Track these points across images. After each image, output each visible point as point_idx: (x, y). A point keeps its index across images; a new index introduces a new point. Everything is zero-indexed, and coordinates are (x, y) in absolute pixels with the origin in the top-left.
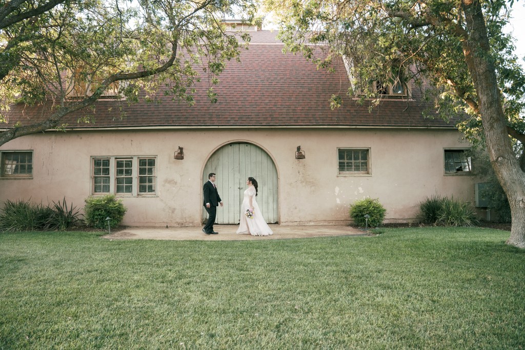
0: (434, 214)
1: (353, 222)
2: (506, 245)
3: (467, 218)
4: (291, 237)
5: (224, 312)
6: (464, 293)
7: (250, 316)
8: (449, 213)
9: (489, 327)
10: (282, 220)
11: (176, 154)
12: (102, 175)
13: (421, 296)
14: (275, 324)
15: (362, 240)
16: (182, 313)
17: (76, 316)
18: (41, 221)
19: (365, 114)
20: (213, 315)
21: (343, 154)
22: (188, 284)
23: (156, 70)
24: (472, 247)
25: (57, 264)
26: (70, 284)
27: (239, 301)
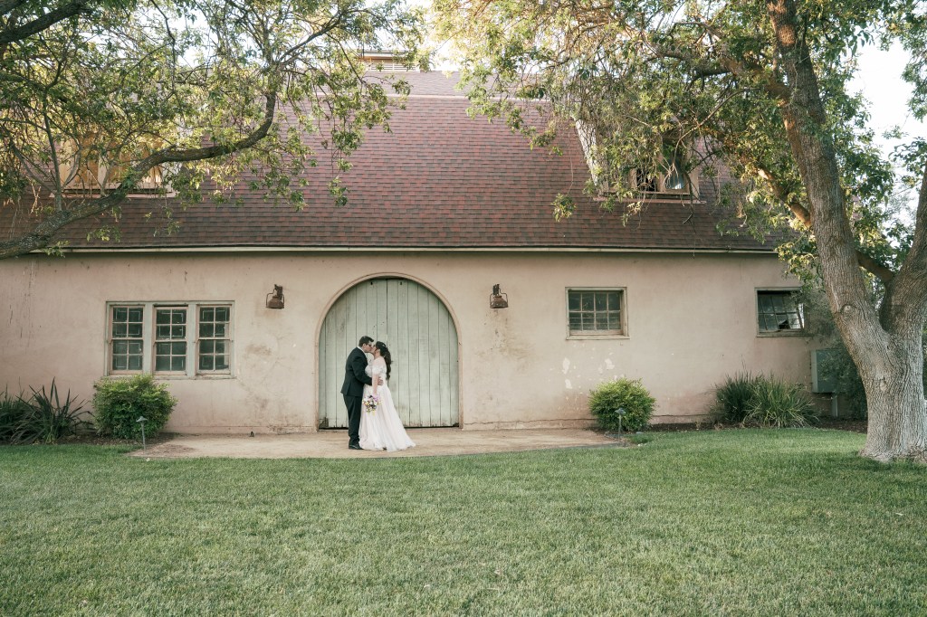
0: (741, 406)
1: (595, 422)
2: (859, 458)
3: (799, 413)
4: (483, 450)
5: (370, 583)
6: (787, 540)
7: (415, 588)
8: (766, 405)
9: (822, 593)
10: (467, 419)
11: (270, 298)
12: (128, 338)
13: (715, 549)
14: (461, 601)
15: (612, 454)
16: (294, 587)
17: (98, 599)
18: (7, 426)
19: (616, 227)
20: (351, 589)
21: (576, 298)
22: (301, 536)
23: (237, 144)
24: (803, 463)
25: (46, 506)
26: (77, 541)
27: (395, 564)
